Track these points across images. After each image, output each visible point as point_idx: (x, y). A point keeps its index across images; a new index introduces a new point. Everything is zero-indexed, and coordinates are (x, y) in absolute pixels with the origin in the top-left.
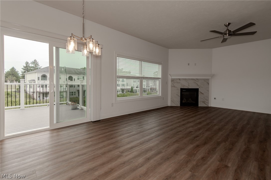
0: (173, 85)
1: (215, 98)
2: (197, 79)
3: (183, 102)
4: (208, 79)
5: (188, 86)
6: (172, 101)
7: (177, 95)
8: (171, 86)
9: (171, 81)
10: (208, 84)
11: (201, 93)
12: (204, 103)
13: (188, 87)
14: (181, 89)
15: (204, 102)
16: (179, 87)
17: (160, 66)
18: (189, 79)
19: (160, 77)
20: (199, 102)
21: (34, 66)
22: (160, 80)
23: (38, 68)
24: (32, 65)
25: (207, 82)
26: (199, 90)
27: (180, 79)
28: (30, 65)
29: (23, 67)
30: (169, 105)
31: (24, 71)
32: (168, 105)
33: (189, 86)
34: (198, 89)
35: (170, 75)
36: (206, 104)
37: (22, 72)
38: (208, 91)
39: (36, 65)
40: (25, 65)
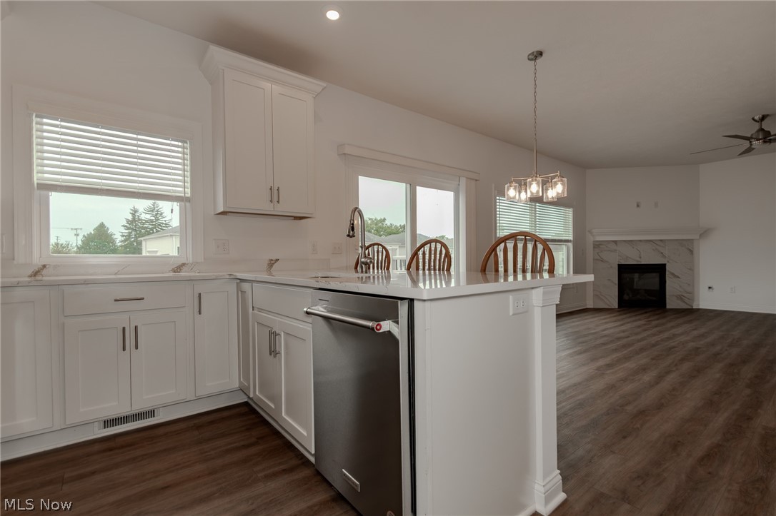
0: (599, 258)
1: (710, 288)
2: (661, 240)
3: (626, 297)
4: (689, 240)
5: (638, 259)
6: (596, 296)
7: (609, 280)
8: (594, 259)
9: (594, 247)
10: (691, 252)
11: (673, 274)
12: (682, 300)
13: (638, 261)
14: (619, 265)
15: (680, 298)
16: (615, 260)
17: (570, 212)
18: (640, 241)
19: (571, 238)
20: (667, 297)
21: (153, 218)
22: (570, 245)
23: (163, 223)
24: (148, 217)
25: (688, 247)
26: (667, 268)
27: (615, 242)
28: (144, 217)
29: (125, 223)
30: (590, 305)
31: (127, 231)
32: (586, 305)
33: (640, 257)
34: (665, 265)
35: (589, 231)
36: (686, 303)
37: (123, 236)
38: (692, 269)
39: (157, 214)
40: (130, 217)
